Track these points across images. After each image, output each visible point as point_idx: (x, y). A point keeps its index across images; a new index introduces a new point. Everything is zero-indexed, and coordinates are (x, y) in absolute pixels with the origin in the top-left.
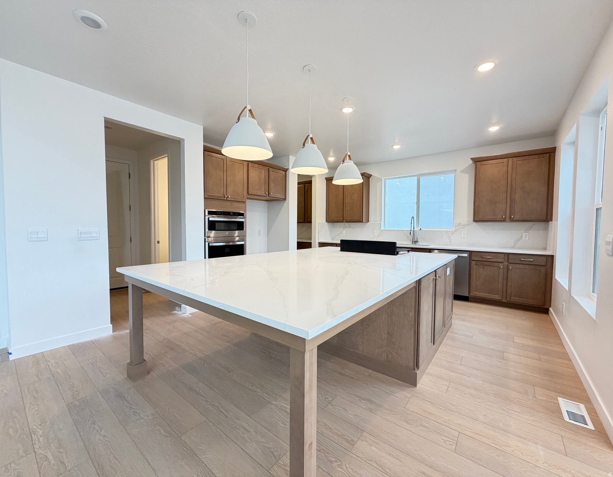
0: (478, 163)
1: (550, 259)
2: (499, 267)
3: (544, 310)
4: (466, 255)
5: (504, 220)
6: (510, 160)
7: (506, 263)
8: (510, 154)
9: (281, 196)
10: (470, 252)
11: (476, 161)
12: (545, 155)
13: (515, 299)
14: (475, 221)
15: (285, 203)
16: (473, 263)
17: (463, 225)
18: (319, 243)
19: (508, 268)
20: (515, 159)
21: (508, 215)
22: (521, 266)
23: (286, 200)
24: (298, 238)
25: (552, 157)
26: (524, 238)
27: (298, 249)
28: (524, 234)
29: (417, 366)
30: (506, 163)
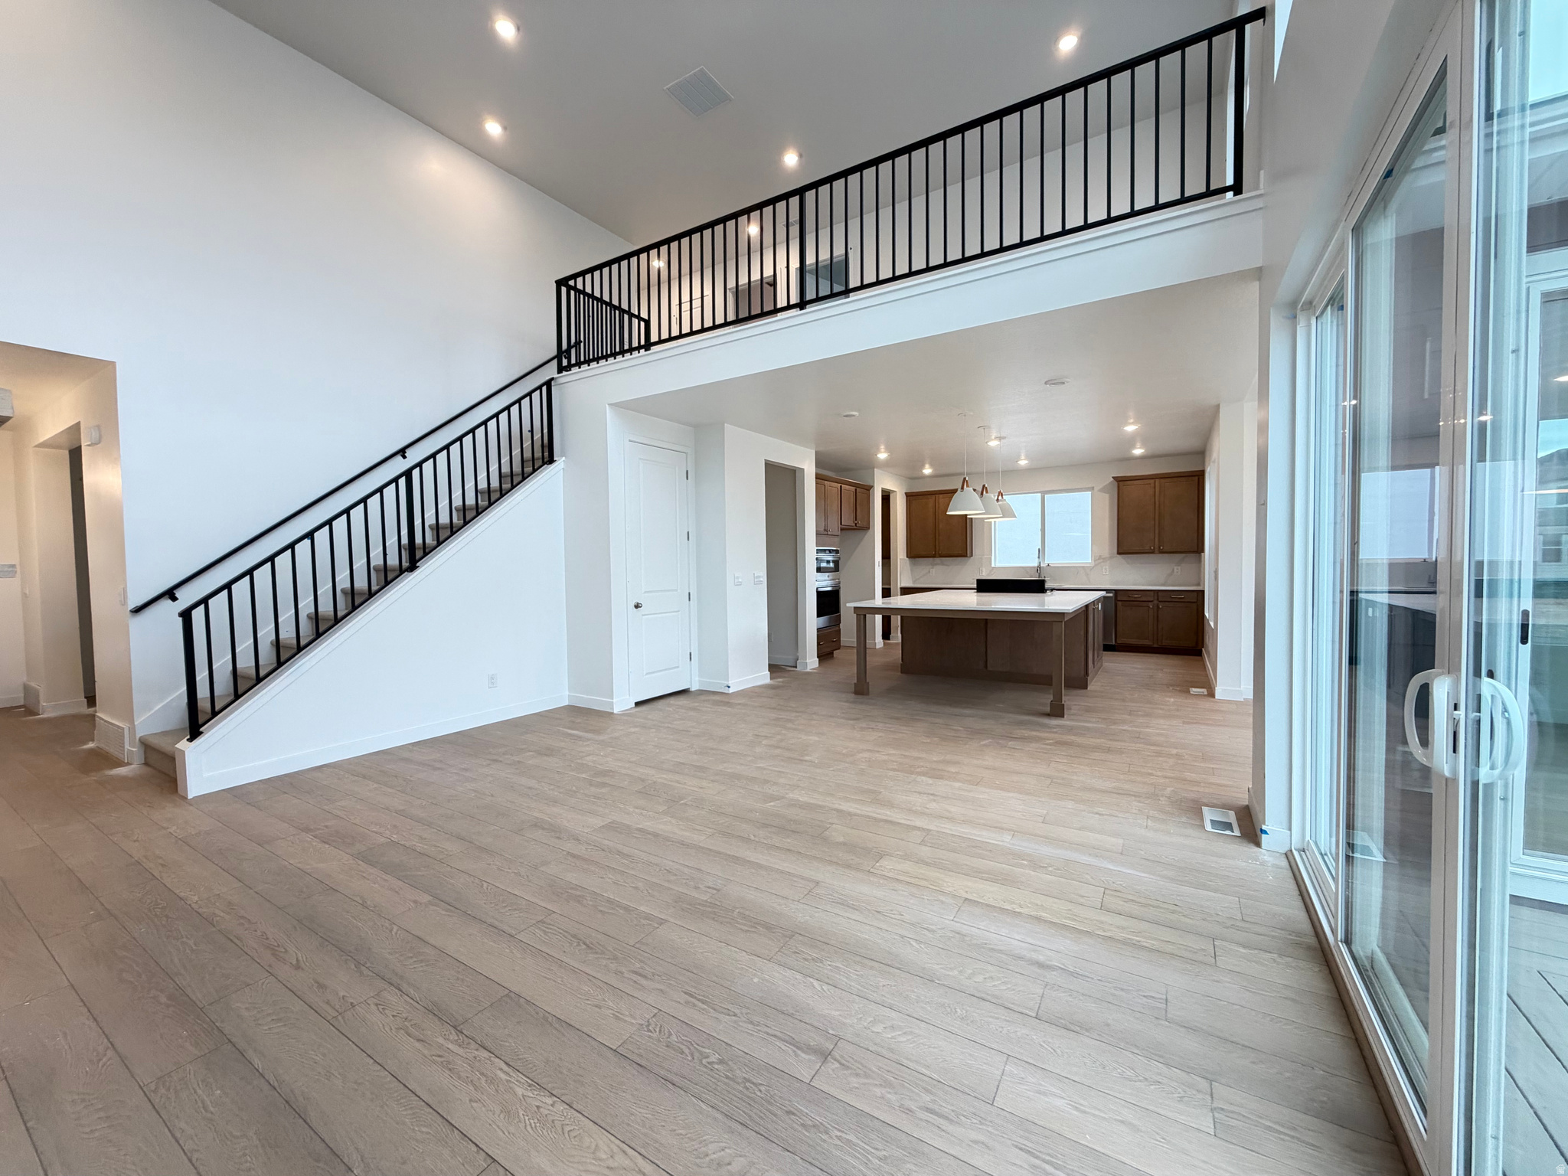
0: (1120, 483)
1: (1201, 593)
2: (1149, 607)
3: (1199, 653)
4: (1111, 595)
5: (1153, 552)
6: (1157, 481)
7: (1156, 602)
8: (1157, 474)
9: (865, 525)
10: (1116, 592)
11: (1119, 480)
12: (1193, 478)
13: (1166, 643)
14: (1119, 553)
15: (865, 534)
16: (1120, 603)
17: (1104, 559)
18: (901, 588)
19: (1158, 607)
20: (1162, 480)
21: (1157, 546)
22: (1171, 604)
23: (869, 528)
24: (883, 584)
25: (1201, 480)
26: (1175, 573)
27: (883, 597)
28: (1176, 568)
29: (1087, 674)
30: (1153, 485)
